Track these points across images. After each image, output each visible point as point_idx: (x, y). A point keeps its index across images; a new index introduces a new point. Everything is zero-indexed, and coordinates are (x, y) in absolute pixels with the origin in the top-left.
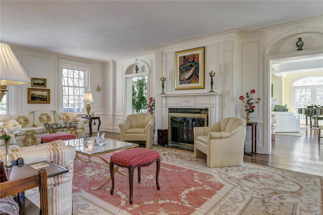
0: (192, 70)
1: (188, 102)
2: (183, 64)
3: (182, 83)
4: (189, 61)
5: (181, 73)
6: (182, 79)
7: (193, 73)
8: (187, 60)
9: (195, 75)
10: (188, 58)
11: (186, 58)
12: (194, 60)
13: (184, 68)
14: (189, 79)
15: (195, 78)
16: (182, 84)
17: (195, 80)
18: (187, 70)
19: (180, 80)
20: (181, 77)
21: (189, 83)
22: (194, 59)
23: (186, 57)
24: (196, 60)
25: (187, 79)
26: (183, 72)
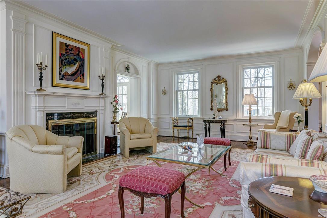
0: (77, 65)
1: (79, 104)
2: (65, 53)
3: (63, 78)
4: (73, 54)
5: (62, 65)
6: (63, 73)
7: (77, 69)
8: (70, 50)
9: (80, 73)
10: (72, 49)
11: (70, 48)
12: (78, 55)
13: (66, 59)
14: (73, 75)
15: (80, 77)
16: (63, 80)
17: (80, 78)
18: (70, 64)
19: (60, 74)
20: (61, 70)
21: (73, 81)
22: (78, 53)
23: (69, 46)
24: (81, 55)
25: (70, 75)
26: (64, 63)
